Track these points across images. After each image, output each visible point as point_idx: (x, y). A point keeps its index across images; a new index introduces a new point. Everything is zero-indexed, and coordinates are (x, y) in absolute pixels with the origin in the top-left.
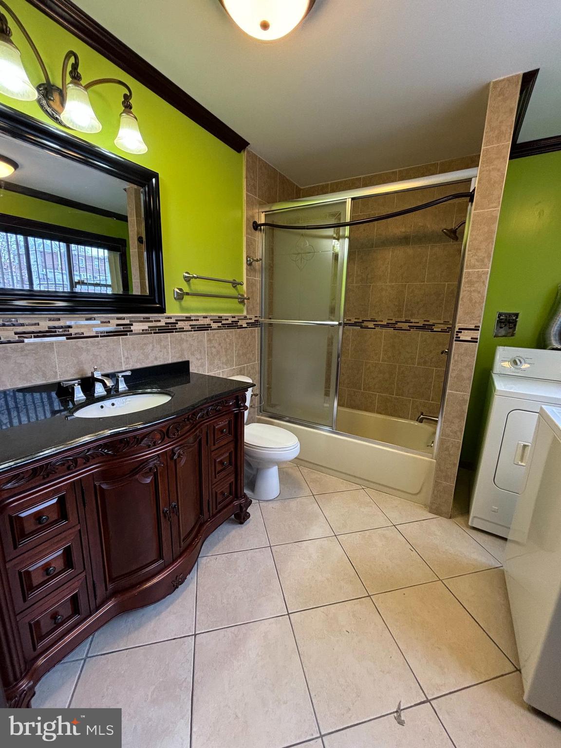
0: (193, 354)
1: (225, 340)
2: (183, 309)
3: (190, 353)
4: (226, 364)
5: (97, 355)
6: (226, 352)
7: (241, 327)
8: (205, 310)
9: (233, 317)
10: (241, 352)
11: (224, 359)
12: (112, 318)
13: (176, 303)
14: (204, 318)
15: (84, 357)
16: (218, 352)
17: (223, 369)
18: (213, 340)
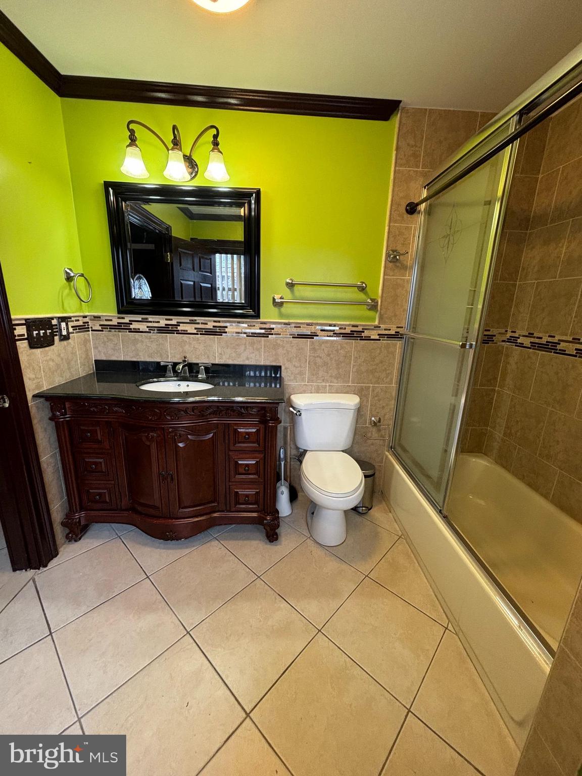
0: (290, 360)
1: (337, 351)
2: (281, 315)
3: (285, 359)
4: (337, 378)
5: (197, 348)
6: (338, 365)
7: (368, 339)
8: (311, 317)
9: (353, 326)
10: (363, 369)
11: (335, 373)
12: (210, 321)
13: (275, 310)
14: (307, 325)
15: (187, 347)
16: (325, 364)
17: (331, 383)
18: (318, 349)
